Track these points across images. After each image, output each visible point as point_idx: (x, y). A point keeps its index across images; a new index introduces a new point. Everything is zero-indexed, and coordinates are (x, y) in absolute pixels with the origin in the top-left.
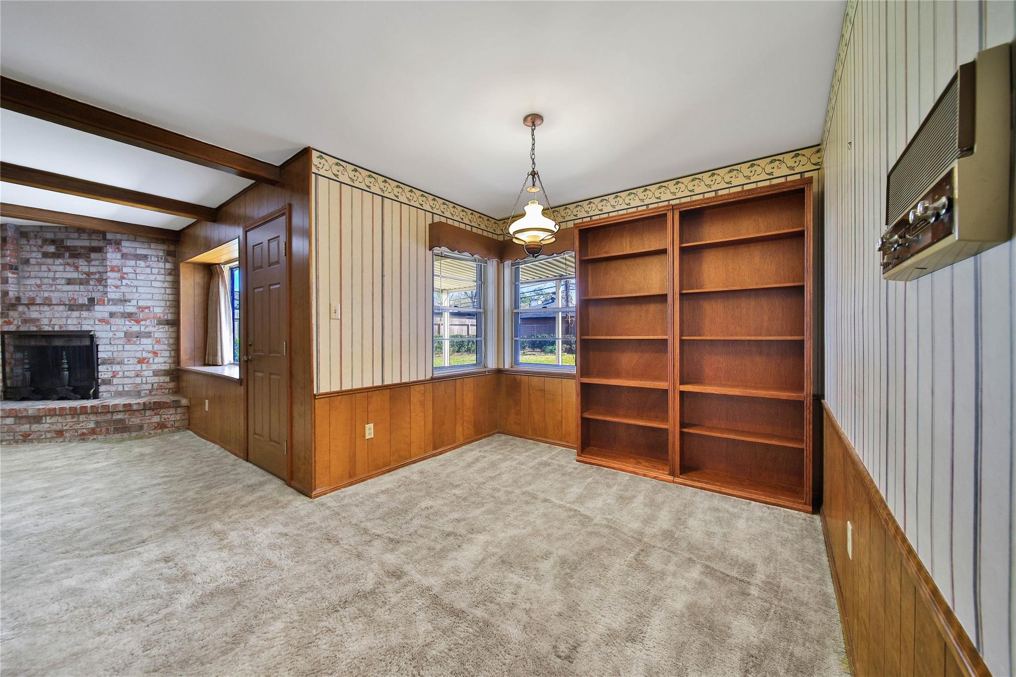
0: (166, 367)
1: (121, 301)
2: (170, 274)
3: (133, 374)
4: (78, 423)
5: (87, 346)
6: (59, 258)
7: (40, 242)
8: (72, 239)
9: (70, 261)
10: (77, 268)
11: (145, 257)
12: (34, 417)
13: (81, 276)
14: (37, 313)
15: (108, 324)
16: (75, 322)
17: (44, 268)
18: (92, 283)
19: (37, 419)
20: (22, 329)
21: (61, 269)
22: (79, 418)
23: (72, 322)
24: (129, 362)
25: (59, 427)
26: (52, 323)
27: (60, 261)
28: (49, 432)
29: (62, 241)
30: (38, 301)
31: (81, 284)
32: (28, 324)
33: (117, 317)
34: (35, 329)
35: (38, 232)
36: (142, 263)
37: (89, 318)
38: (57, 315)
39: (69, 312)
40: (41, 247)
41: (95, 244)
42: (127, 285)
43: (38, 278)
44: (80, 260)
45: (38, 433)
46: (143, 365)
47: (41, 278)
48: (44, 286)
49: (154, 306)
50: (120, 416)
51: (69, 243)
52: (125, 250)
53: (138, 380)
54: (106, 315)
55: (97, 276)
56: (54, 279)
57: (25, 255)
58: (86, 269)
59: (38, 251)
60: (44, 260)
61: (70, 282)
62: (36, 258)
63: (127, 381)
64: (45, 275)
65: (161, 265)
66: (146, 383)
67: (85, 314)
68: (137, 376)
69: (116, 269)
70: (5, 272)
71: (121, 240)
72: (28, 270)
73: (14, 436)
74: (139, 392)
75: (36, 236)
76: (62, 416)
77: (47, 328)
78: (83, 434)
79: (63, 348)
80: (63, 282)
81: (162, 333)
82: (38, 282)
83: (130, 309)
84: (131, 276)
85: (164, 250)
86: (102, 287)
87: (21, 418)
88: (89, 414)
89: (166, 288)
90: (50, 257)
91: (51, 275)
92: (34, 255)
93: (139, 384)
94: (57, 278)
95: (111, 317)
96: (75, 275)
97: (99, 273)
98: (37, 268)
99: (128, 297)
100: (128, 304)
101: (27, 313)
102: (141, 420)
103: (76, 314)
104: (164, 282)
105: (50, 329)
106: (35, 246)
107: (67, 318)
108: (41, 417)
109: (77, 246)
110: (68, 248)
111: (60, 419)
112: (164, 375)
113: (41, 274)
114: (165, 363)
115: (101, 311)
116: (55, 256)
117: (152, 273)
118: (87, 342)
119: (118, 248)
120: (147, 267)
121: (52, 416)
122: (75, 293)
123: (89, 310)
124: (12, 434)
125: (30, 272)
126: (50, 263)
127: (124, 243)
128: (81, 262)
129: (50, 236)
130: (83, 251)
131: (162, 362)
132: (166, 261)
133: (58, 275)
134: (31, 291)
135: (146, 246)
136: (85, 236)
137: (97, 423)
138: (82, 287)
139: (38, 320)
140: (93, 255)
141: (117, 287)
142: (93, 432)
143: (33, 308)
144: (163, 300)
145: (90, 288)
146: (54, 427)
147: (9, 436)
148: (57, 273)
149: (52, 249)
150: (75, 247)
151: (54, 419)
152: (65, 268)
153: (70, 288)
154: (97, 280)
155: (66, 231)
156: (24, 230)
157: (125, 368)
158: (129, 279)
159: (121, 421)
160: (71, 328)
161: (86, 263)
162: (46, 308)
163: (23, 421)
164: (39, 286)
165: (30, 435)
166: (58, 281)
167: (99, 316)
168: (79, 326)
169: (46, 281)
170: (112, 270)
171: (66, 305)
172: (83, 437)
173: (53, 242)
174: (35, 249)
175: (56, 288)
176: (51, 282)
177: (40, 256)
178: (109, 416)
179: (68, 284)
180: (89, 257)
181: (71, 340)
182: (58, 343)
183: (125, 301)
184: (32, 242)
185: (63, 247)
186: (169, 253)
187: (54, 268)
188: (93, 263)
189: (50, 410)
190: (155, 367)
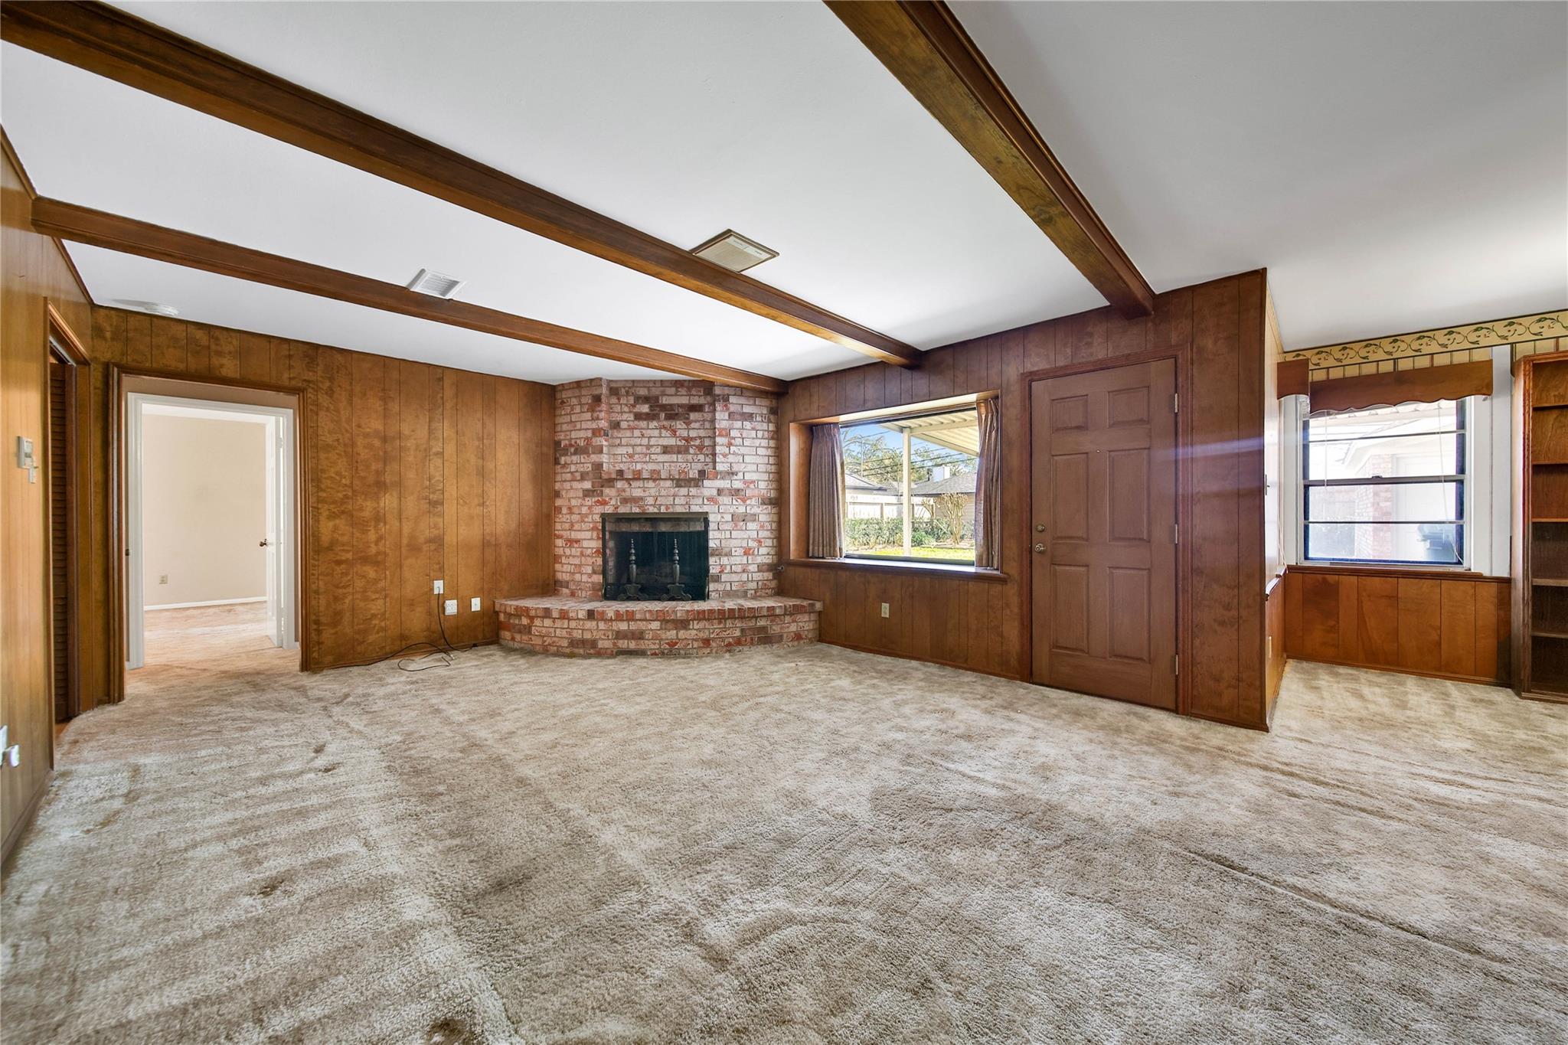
0: (768, 560)
1: (728, 473)
2: (772, 438)
3: (739, 569)
4: (725, 629)
5: (699, 533)
6: (654, 419)
7: (631, 400)
8: (668, 395)
9: (666, 423)
10: (674, 432)
11: (750, 417)
12: (682, 621)
13: (679, 443)
14: (639, 490)
15: (716, 504)
16: (683, 501)
17: (637, 433)
18: (691, 451)
19: (683, 624)
20: (621, 510)
21: (657, 435)
22: (726, 624)
23: (679, 502)
24: (736, 554)
25: (705, 635)
26: (658, 502)
27: (655, 424)
28: (696, 640)
29: (657, 398)
30: (645, 475)
31: (679, 452)
32: (629, 505)
33: (725, 495)
34: (638, 510)
35: (630, 388)
36: (748, 425)
37: (698, 497)
38: (663, 493)
39: (677, 489)
40: (634, 406)
41: (695, 401)
42: (735, 454)
43: (630, 445)
44: (678, 422)
45: (685, 641)
46: (750, 557)
47: (633, 446)
48: (636, 456)
49: (758, 481)
50: (762, 623)
51: (665, 400)
52: (732, 408)
53: (744, 577)
54: (715, 492)
55: (698, 442)
56: (648, 447)
57: (616, 417)
58: (685, 434)
59: (630, 412)
60: (636, 422)
61: (666, 450)
62: (628, 421)
63: (734, 577)
64: (638, 441)
65: (765, 426)
66: (752, 581)
67: (693, 491)
68: (744, 571)
69: (724, 433)
70: (599, 439)
71: (728, 395)
72: (620, 435)
73: (660, 644)
74: (745, 592)
75: (627, 392)
76: (709, 620)
77: (651, 510)
78: (729, 644)
79: (672, 535)
80: (659, 450)
81: (765, 515)
82: (630, 450)
83: (737, 485)
84: (738, 441)
85: (767, 407)
86: (703, 456)
87: (668, 621)
88: (735, 618)
89: (769, 456)
90: (645, 420)
91: (645, 441)
92: (625, 416)
93: (745, 582)
94: (652, 446)
95: (719, 495)
96: (672, 442)
97: (700, 438)
98: (628, 434)
99: (735, 468)
100: (735, 477)
101: (628, 490)
102: (781, 628)
103: (683, 491)
104: (768, 448)
105: (656, 510)
106: (626, 405)
107: (675, 496)
108: (688, 621)
109: (674, 405)
110: (663, 407)
111: (707, 624)
112: (768, 571)
113: (633, 441)
114: (768, 554)
115: (710, 486)
116: (649, 417)
117: (757, 438)
118: (699, 527)
119: (726, 406)
120: (753, 429)
121: (699, 620)
122: (672, 464)
123: (697, 486)
124: (657, 642)
125: (621, 438)
126: (643, 426)
127: (732, 399)
128: (679, 424)
129: (643, 392)
130: (680, 410)
131: (765, 554)
132: (769, 421)
133: (653, 442)
134: (622, 462)
135: (751, 402)
136: (683, 391)
137: (742, 630)
138: (680, 456)
139: (641, 499)
140: (693, 416)
141: (725, 456)
142: (738, 642)
143: (635, 484)
144: (766, 472)
145: (690, 457)
146: (701, 635)
147: (655, 644)
148: (652, 439)
149: (645, 408)
150: (671, 405)
151: (701, 625)
152: (660, 433)
153: (666, 457)
154: (697, 446)
155: (662, 386)
156: (613, 385)
157: (733, 560)
158: (736, 446)
159: (764, 629)
160: (679, 509)
161: (684, 426)
162: (651, 484)
163: (670, 626)
164: (631, 456)
165: (676, 643)
166: (653, 450)
167: (707, 493)
168: (687, 507)
169: (639, 449)
170: (720, 435)
171: (672, 480)
172: (729, 648)
173: (646, 399)
174: (626, 409)
175: (650, 458)
176: (644, 450)
177: (632, 417)
178: (752, 623)
179: (664, 453)
180: (688, 419)
181: (678, 525)
182: (664, 528)
183: (733, 474)
184: (623, 401)
185: (657, 406)
186: (773, 411)
187: (647, 433)
188: (693, 425)
189: (699, 612)
190: (759, 560)
